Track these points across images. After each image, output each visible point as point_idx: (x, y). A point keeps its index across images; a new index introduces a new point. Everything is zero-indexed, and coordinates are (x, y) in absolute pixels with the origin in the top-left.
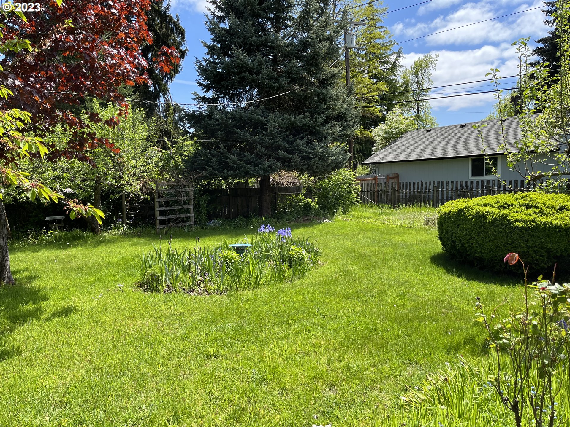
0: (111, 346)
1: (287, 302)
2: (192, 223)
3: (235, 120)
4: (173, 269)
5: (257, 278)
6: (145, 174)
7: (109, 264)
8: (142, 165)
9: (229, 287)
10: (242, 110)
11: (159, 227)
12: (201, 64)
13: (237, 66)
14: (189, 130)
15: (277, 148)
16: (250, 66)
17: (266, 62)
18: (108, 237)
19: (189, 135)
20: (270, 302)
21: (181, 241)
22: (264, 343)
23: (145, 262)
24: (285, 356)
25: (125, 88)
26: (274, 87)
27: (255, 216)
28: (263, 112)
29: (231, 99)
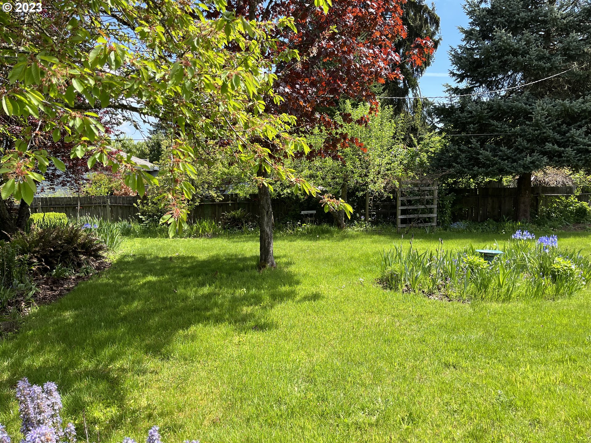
0: (351, 336)
1: (546, 323)
2: (434, 224)
3: (491, 111)
4: (413, 269)
5: (508, 290)
6: (389, 172)
7: (351, 258)
8: (387, 163)
9: (473, 296)
10: (502, 98)
11: (400, 225)
12: (456, 52)
13: (499, 49)
14: (437, 125)
15: (546, 140)
16: (515, 47)
17: (536, 40)
18: (351, 233)
19: (437, 130)
20: (524, 320)
21: (421, 242)
22: (514, 364)
23: (385, 259)
24: (541, 384)
25: (375, 86)
26: (544, 68)
27: (508, 220)
28: (528, 99)
29: (488, 87)
